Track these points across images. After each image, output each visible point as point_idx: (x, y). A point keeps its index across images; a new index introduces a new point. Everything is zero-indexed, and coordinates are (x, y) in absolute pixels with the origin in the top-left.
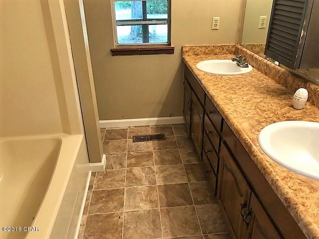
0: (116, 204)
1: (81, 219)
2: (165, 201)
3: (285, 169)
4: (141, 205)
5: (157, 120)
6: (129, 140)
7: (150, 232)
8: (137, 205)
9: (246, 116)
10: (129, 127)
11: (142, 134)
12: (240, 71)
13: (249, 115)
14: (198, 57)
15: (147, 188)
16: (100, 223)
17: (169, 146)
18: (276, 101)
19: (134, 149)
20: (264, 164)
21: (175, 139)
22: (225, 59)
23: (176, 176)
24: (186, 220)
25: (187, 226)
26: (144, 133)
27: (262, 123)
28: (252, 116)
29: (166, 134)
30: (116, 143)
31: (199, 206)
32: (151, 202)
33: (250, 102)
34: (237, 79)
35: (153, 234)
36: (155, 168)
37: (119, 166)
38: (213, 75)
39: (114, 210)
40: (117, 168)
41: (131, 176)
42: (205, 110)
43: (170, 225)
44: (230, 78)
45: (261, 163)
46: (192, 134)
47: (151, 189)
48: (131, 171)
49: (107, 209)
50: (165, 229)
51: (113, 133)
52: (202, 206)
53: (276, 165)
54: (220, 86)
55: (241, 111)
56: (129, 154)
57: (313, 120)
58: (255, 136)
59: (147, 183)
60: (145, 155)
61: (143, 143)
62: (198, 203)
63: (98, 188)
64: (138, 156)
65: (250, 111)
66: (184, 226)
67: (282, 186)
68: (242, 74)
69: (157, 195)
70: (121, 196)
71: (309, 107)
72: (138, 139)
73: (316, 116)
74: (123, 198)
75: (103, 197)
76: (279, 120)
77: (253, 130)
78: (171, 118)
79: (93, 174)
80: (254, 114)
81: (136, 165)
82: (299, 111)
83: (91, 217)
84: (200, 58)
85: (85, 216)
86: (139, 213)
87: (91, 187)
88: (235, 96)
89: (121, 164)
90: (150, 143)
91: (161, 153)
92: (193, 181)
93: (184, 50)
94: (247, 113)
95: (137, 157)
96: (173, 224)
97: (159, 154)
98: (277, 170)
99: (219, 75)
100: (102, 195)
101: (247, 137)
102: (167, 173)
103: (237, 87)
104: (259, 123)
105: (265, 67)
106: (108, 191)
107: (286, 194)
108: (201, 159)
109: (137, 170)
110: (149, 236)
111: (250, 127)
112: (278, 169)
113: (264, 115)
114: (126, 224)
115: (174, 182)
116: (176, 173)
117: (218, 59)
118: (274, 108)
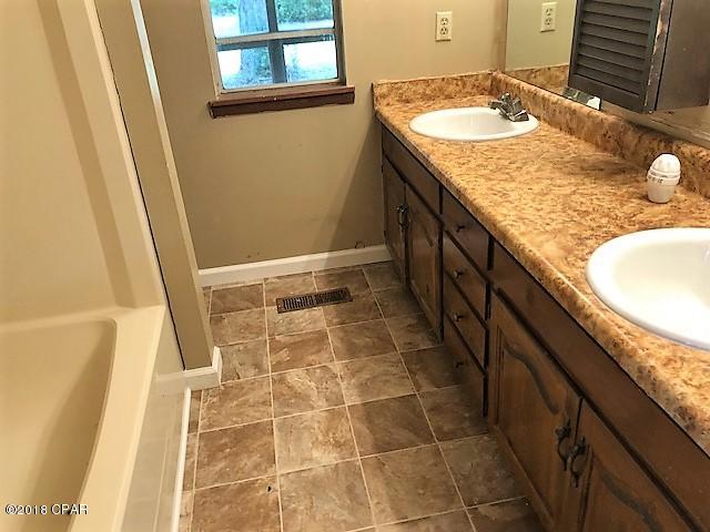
0: (256, 458)
1: (179, 502)
2: (369, 439)
3: (664, 341)
4: (316, 454)
5: (328, 259)
6: (269, 308)
7: (346, 515)
8: (307, 455)
9: (548, 228)
10: (266, 279)
11: (297, 293)
12: (512, 129)
13: (553, 225)
14: (411, 106)
15: (324, 414)
16: (227, 507)
17: (360, 316)
18: (606, 188)
19: (283, 329)
20: (612, 333)
21: (374, 298)
22: (471, 106)
23: (387, 381)
24: (424, 477)
25: (429, 493)
26: (300, 290)
27: (588, 242)
28: (560, 226)
29: (352, 288)
30: (240, 318)
31: (449, 445)
32: (338, 445)
33: (547, 197)
34: (509, 148)
35: (352, 519)
36: (337, 367)
37: (253, 372)
38: (451, 143)
39: (255, 473)
40: (249, 374)
41: (285, 391)
42: (442, 225)
43: (387, 493)
44: (492, 147)
45: (604, 332)
46: (413, 282)
47: (334, 415)
48: (282, 380)
49: (237, 472)
50: (378, 503)
51: (230, 297)
52: (457, 442)
53: (642, 333)
54: (472, 165)
55: (532, 218)
56: (272, 340)
57: (698, 223)
58: (578, 272)
59: (322, 404)
60: (311, 340)
61: (300, 312)
62: (444, 437)
63: (210, 426)
64: (294, 343)
65: (553, 216)
66: (421, 492)
67: (668, 380)
68: (517, 137)
69: (348, 428)
70: (265, 439)
71: (683, 197)
72: (289, 304)
73: (704, 216)
74: (271, 443)
75: (226, 444)
76: (623, 230)
77: (571, 259)
78: (359, 251)
79: (196, 395)
80: (564, 222)
81: (292, 364)
82: (663, 207)
83: (203, 495)
84: (416, 108)
85: (190, 494)
86: (313, 473)
87: (193, 426)
88: (513, 185)
89: (258, 366)
90: (318, 312)
91: (346, 332)
92: (427, 388)
93: (377, 91)
94: (548, 221)
95: (292, 347)
96: (396, 490)
97: (341, 334)
98: (646, 344)
99: (465, 142)
100: (223, 441)
101: (560, 275)
102: (365, 375)
103: (514, 166)
104: (581, 240)
105: (568, 116)
106: (235, 431)
107: (679, 397)
108: (439, 336)
109: (295, 376)
110: (343, 525)
111: (562, 252)
112: (647, 341)
113: (587, 222)
114: (286, 504)
115: (385, 393)
116: (386, 373)
117: (456, 107)
118: (606, 205)
